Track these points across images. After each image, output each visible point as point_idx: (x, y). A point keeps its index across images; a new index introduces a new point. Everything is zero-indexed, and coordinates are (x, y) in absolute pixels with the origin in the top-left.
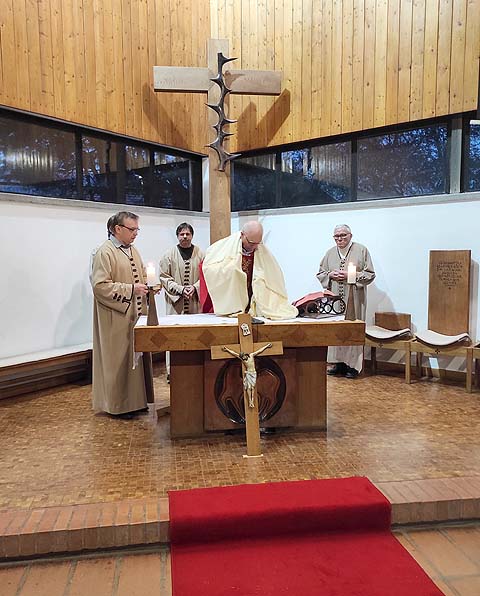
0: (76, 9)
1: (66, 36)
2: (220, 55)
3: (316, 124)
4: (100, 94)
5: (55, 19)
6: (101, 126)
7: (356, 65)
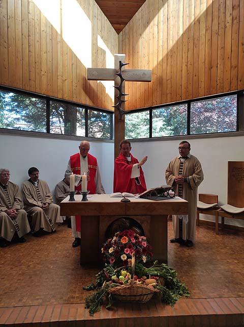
0: (48, 40)
1: (43, 53)
2: (120, 62)
3: (169, 96)
4: (60, 81)
5: (37, 44)
6: (60, 97)
7: (189, 66)
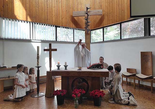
0: (55, 2)
1: (53, 7)
3: (111, 21)
7: (120, 6)
